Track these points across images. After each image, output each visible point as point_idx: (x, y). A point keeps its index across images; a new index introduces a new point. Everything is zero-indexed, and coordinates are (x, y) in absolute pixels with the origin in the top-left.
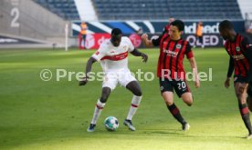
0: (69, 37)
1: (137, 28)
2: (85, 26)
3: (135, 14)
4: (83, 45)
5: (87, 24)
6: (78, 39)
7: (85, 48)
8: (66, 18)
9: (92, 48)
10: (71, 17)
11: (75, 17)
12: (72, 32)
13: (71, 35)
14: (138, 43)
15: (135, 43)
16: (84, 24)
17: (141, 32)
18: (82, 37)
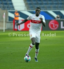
0: (6, 22)
1: (55, 15)
2: (17, 14)
3: (54, 5)
4: (16, 28)
5: (19, 12)
6: (13, 24)
7: (17, 30)
8: (4, 8)
9: (23, 30)
10: (8, 7)
11: (10, 7)
12: (8, 18)
13: (8, 21)
14: (56, 26)
15: (54, 27)
16: (17, 13)
17: (59, 19)
18: (16, 22)
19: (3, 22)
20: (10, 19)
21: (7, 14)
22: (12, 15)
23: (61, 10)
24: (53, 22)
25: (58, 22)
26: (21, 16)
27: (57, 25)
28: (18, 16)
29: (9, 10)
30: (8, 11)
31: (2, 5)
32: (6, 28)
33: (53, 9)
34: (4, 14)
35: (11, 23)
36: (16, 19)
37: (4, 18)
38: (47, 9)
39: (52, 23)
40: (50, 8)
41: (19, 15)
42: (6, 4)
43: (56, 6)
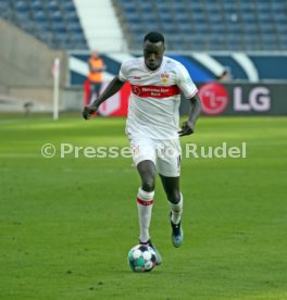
0: (62, 88)
5: (104, 58)
6: (83, 94)
8: (56, 45)
10: (68, 41)
11: (77, 41)
12: (68, 77)
13: (68, 84)
14: (219, 103)
15: (213, 104)
16: (96, 59)
17: (227, 79)
18: (92, 87)
19: (52, 88)
20: (77, 78)
21: (64, 64)
22: (81, 67)
23: (237, 50)
24: (210, 90)
25: (226, 90)
26: (109, 71)
27: (224, 100)
28: (100, 71)
29: (73, 48)
30: (70, 52)
31: (49, 35)
32: (63, 108)
33: (211, 49)
34: (57, 62)
35: (78, 90)
36: (95, 78)
37: (56, 73)
38: (190, 49)
39: (207, 94)
40: (200, 46)
41: (104, 67)
42: (63, 31)
43: (221, 38)
